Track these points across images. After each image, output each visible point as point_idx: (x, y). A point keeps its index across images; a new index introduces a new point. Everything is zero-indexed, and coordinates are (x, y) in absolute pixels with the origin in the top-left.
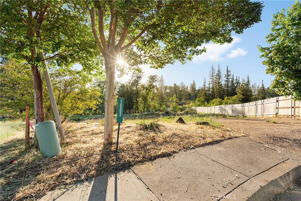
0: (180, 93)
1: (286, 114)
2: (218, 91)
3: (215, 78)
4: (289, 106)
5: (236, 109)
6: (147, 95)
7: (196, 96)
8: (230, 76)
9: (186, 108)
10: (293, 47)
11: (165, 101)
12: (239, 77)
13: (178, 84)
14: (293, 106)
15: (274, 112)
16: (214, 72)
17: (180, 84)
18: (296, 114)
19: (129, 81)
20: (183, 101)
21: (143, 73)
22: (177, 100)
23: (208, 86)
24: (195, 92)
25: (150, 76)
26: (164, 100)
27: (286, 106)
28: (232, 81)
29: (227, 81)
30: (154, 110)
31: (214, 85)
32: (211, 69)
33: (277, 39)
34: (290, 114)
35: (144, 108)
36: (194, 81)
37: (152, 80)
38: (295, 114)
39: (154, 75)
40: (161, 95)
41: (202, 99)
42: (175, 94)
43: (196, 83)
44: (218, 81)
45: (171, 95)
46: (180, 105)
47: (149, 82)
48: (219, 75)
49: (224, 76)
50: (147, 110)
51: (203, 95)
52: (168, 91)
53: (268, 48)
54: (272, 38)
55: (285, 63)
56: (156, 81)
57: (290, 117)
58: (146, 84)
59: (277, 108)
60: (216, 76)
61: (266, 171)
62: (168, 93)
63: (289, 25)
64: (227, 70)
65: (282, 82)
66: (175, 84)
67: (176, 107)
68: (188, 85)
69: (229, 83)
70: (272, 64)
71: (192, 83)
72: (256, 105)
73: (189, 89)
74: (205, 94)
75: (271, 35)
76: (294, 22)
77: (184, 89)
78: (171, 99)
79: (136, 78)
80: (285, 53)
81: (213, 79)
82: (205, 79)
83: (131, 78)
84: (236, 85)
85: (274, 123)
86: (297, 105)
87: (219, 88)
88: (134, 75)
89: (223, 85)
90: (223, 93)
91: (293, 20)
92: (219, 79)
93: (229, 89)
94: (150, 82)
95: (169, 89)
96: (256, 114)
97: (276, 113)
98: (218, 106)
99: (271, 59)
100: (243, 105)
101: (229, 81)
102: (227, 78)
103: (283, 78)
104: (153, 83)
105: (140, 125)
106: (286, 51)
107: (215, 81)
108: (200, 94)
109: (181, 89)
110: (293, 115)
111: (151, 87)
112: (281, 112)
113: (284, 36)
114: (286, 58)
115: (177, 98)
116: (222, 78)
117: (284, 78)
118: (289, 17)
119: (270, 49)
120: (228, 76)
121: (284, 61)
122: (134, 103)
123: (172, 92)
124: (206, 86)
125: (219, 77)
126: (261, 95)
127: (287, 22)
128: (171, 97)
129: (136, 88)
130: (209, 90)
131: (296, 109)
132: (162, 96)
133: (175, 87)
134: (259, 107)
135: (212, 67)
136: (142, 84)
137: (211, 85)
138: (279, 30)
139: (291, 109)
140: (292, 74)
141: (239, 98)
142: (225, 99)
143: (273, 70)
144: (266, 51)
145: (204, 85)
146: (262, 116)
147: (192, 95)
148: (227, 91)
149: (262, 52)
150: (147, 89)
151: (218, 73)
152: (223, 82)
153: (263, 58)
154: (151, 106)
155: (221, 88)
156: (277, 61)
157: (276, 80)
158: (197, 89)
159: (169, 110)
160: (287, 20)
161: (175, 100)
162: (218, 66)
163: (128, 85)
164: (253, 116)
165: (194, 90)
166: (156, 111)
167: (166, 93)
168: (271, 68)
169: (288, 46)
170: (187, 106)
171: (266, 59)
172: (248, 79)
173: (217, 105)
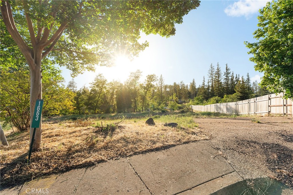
0: (180, 91)
1: (278, 112)
2: (218, 89)
3: (214, 76)
4: (281, 104)
5: (230, 107)
6: (145, 94)
7: (195, 95)
8: (230, 74)
9: (185, 106)
10: (281, 42)
11: (165, 100)
12: (239, 75)
13: (178, 83)
14: (285, 104)
15: (267, 111)
16: (213, 70)
17: (180, 83)
18: (289, 112)
19: (128, 81)
20: (183, 100)
21: (141, 73)
22: (176, 99)
23: (208, 85)
24: (194, 91)
25: (148, 75)
26: (164, 98)
27: (278, 104)
28: (232, 79)
29: (227, 79)
30: (152, 109)
31: (213, 83)
32: (210, 67)
33: (265, 34)
34: (282, 112)
35: (143, 107)
36: (194, 80)
37: (150, 79)
38: (287, 113)
39: (152, 74)
40: (160, 94)
41: (201, 98)
42: (174, 93)
43: (195, 82)
44: (217, 79)
45: (171, 94)
46: (179, 104)
47: (146, 81)
48: (218, 73)
49: (224, 74)
50: (146, 110)
51: (203, 93)
52: (168, 90)
53: (256, 44)
54: (260, 33)
55: (273, 58)
56: (153, 80)
57: (282, 115)
58: (144, 83)
59: (269, 106)
60: (215, 74)
61: (189, 189)
62: (168, 91)
63: (275, 19)
64: (227, 68)
65: (271, 79)
66: (175, 83)
67: (175, 106)
68: (188, 84)
69: (229, 81)
70: (260, 60)
71: (192, 82)
72: (249, 103)
73: (189, 87)
74: (205, 92)
75: (259, 30)
76: (281, 16)
77: (183, 88)
78: (171, 98)
79: (134, 78)
80: (273, 48)
81: (212, 78)
82: (204, 77)
83: (129, 78)
84: (236, 83)
85: (259, 122)
86: (289, 103)
87: (218, 86)
88: (132, 75)
89: (223, 84)
90: (223, 91)
91: (279, 13)
92: (219, 77)
93: (229, 87)
94: (148, 81)
95: (169, 88)
96: (249, 112)
97: (269, 112)
98: (214, 105)
99: (259, 55)
100: (237, 103)
101: (229, 79)
102: (227, 76)
103: (271, 75)
104: (151, 83)
105: (96, 127)
106: (274, 47)
107: (215, 79)
108: (199, 92)
109: (181, 88)
110: (285, 114)
111: (148, 86)
112: (274, 111)
113: (271, 31)
114: (274, 54)
115: (176, 96)
116: (222, 76)
117: (273, 74)
118: (275, 11)
119: (258, 45)
120: (227, 74)
121: (272, 57)
122: (132, 102)
123: (172, 91)
124: (205, 84)
125: (218, 75)
126: (262, 93)
127: (273, 16)
128: (170, 96)
129: (134, 87)
130: (208, 89)
131: (288, 107)
132: (162, 95)
133: (175, 86)
134: (252, 105)
135: (211, 65)
136: (140, 83)
137: (210, 84)
138: (265, 25)
139: (283, 107)
140: (280, 71)
141: (238, 96)
142: (224, 97)
143: (261, 66)
144: (253, 47)
145: (203, 83)
146: (255, 114)
147: (192, 93)
148: (227, 89)
149: (249, 48)
150: (145, 88)
151: (217, 71)
152: (223, 80)
153: (251, 54)
154: (150, 105)
155: (221, 86)
156: (265, 57)
157: (264, 77)
158: (197, 87)
159: (168, 108)
160: (272, 13)
161: (174, 98)
162: (217, 64)
163: (127, 85)
164: (247, 115)
165: (194, 89)
166: (154, 110)
167: (166, 92)
168: (259, 64)
169: (276, 41)
170: (186, 104)
171: (253, 56)
172: (248, 77)
173: (213, 103)
